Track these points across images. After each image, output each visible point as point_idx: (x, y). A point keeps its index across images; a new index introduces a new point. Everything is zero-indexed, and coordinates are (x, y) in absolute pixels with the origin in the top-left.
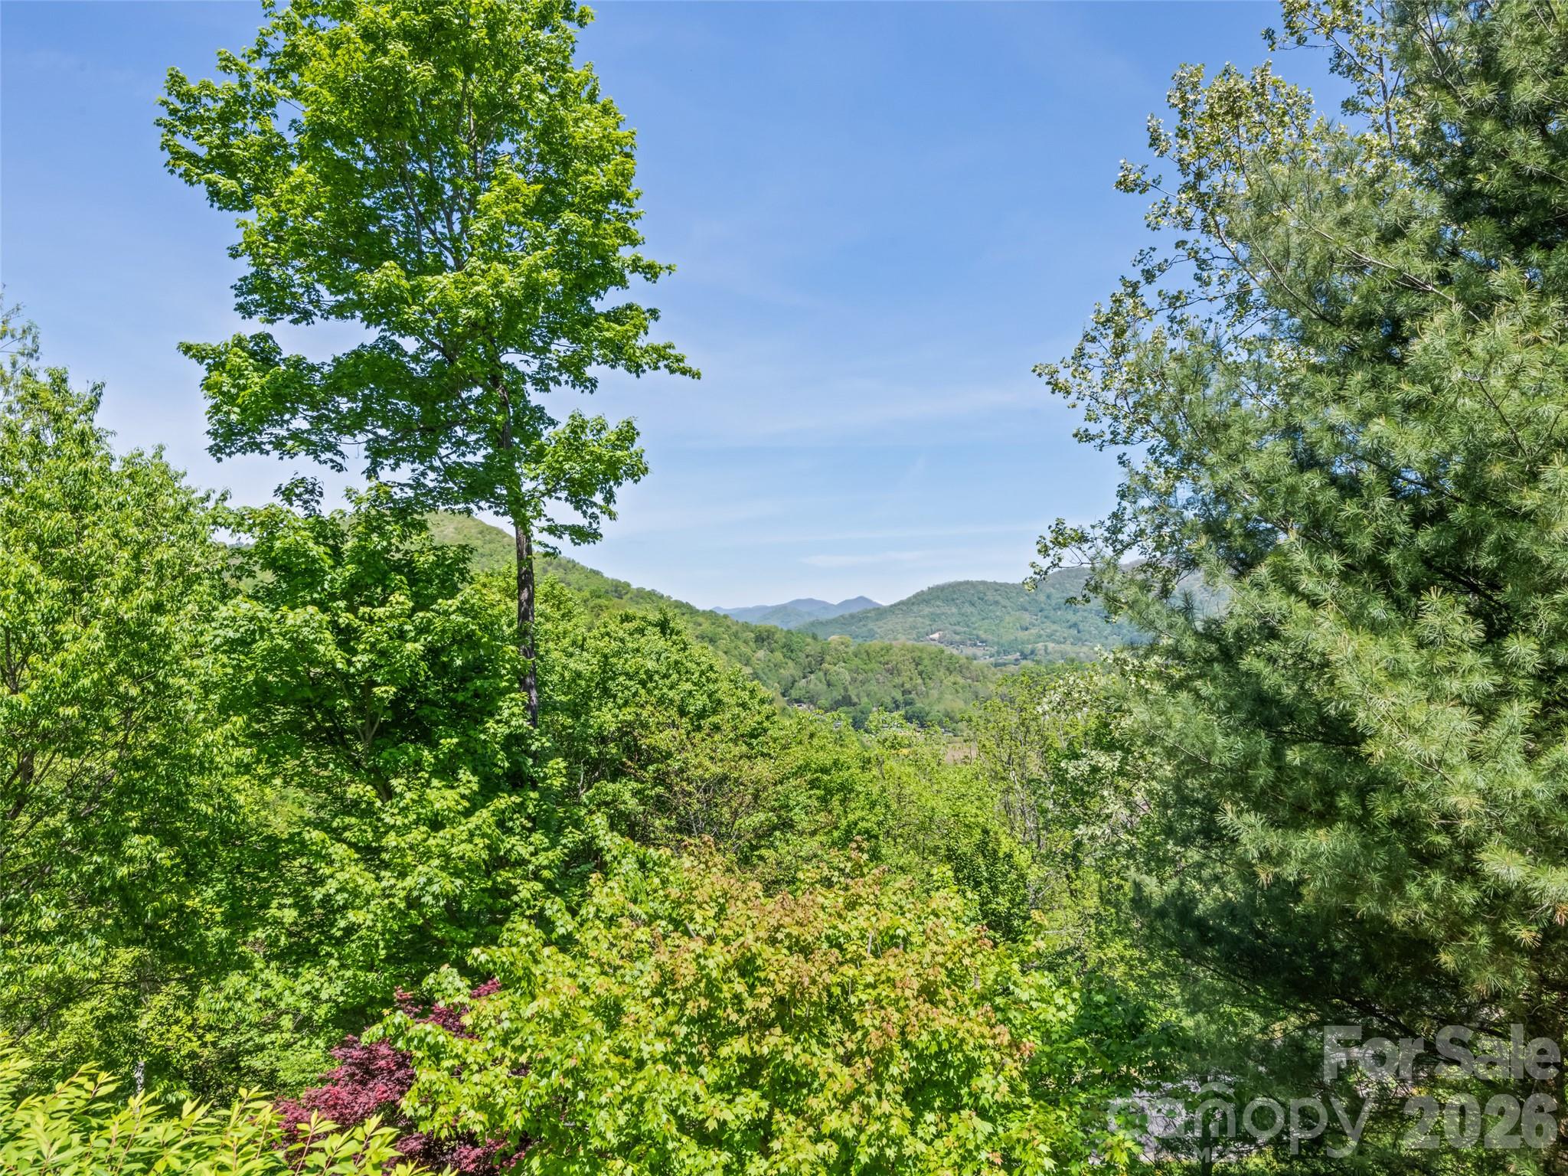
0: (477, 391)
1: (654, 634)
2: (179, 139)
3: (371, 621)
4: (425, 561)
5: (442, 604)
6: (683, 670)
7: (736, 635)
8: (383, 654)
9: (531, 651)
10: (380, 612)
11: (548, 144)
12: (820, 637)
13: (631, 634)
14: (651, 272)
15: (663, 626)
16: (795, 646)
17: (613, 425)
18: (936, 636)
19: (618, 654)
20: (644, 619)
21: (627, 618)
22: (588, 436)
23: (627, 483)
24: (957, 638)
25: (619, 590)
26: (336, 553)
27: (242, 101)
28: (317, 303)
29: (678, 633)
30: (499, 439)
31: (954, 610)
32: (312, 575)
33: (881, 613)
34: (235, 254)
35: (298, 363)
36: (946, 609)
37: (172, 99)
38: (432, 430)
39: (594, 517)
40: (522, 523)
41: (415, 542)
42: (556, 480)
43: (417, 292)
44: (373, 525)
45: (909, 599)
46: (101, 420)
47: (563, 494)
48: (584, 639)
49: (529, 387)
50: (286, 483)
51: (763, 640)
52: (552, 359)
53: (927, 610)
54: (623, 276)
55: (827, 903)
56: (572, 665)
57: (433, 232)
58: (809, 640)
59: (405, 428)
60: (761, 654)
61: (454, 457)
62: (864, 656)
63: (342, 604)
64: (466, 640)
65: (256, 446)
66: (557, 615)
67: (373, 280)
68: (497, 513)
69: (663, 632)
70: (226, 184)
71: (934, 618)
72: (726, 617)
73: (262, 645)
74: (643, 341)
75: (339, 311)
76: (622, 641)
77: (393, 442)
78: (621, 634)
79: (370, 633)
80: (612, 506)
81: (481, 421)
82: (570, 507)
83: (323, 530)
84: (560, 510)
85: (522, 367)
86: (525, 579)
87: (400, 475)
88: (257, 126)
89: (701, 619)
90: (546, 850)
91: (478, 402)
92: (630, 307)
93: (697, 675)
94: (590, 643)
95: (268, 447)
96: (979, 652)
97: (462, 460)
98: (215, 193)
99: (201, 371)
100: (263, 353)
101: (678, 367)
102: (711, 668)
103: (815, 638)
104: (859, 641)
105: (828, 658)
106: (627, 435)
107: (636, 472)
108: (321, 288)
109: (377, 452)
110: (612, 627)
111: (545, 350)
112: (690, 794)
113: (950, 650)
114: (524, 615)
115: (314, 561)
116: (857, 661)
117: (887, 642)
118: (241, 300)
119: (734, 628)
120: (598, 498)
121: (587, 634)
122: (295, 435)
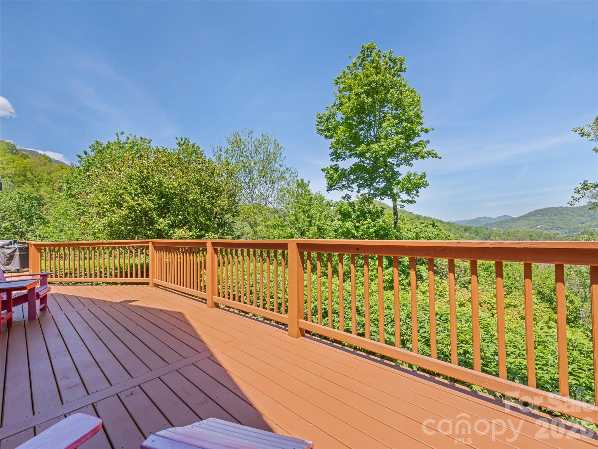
0: (382, 169)
1: (430, 227)
2: (319, 127)
3: (362, 224)
4: (374, 210)
5: (378, 220)
6: (440, 237)
7: (457, 229)
8: (365, 232)
9: (398, 231)
10: (365, 222)
11: (397, 105)
12: (489, 228)
13: (424, 227)
14: (427, 131)
15: (433, 225)
16: (479, 232)
17: (419, 174)
18: (539, 227)
19: (420, 232)
20: (427, 223)
21: (422, 223)
22: (412, 177)
23: (422, 188)
24: (549, 227)
25: (418, 217)
26: (354, 210)
27: (330, 115)
28: (346, 155)
29: (438, 226)
30: (387, 180)
31: (547, 218)
32: (349, 215)
33: (514, 220)
34: (330, 148)
35: (343, 170)
36: (543, 217)
37: (318, 119)
38: (372, 180)
39: (413, 197)
40: (395, 200)
41: (371, 207)
42: (403, 188)
43: (369, 150)
44: (362, 203)
45: (526, 215)
46: (310, 188)
47: (405, 192)
48: (411, 229)
49: (394, 167)
50: (344, 195)
51: (467, 230)
52: (400, 158)
53: (534, 218)
54: (418, 133)
55: (487, 295)
56: (408, 236)
57: (370, 134)
58: (484, 230)
59: (366, 180)
60: (466, 234)
61: (377, 186)
62: (507, 234)
63: (356, 221)
64: (383, 228)
65: (335, 189)
66: (402, 223)
67: (360, 149)
68: (388, 198)
69: (433, 226)
70: (328, 134)
71: (537, 221)
72: (453, 223)
73: (340, 230)
74: (425, 150)
75: (350, 156)
76: (421, 229)
77: (363, 184)
78: (421, 227)
79: (362, 227)
80: (418, 194)
81: (383, 176)
82: (406, 195)
83: (351, 205)
84: (404, 196)
85: (393, 162)
86: (395, 214)
87: (366, 191)
88: (333, 120)
89: (445, 225)
90: (404, 279)
91: (382, 172)
92: (421, 141)
93: (445, 238)
94: (412, 230)
95: (338, 189)
96: (560, 232)
97: (379, 186)
98: (326, 136)
99: (325, 174)
100: (336, 168)
101: (435, 156)
102: (449, 236)
103: (487, 229)
104: (505, 229)
105: (492, 235)
106: (423, 176)
107: (425, 185)
108: (347, 152)
109: (359, 186)
110: (418, 226)
111: (398, 156)
112: (444, 269)
113: (544, 232)
114: (396, 223)
115: (350, 212)
116: (504, 236)
117: (517, 230)
118: (332, 158)
119: (457, 227)
120: (414, 192)
121: (411, 228)
122: (343, 186)
